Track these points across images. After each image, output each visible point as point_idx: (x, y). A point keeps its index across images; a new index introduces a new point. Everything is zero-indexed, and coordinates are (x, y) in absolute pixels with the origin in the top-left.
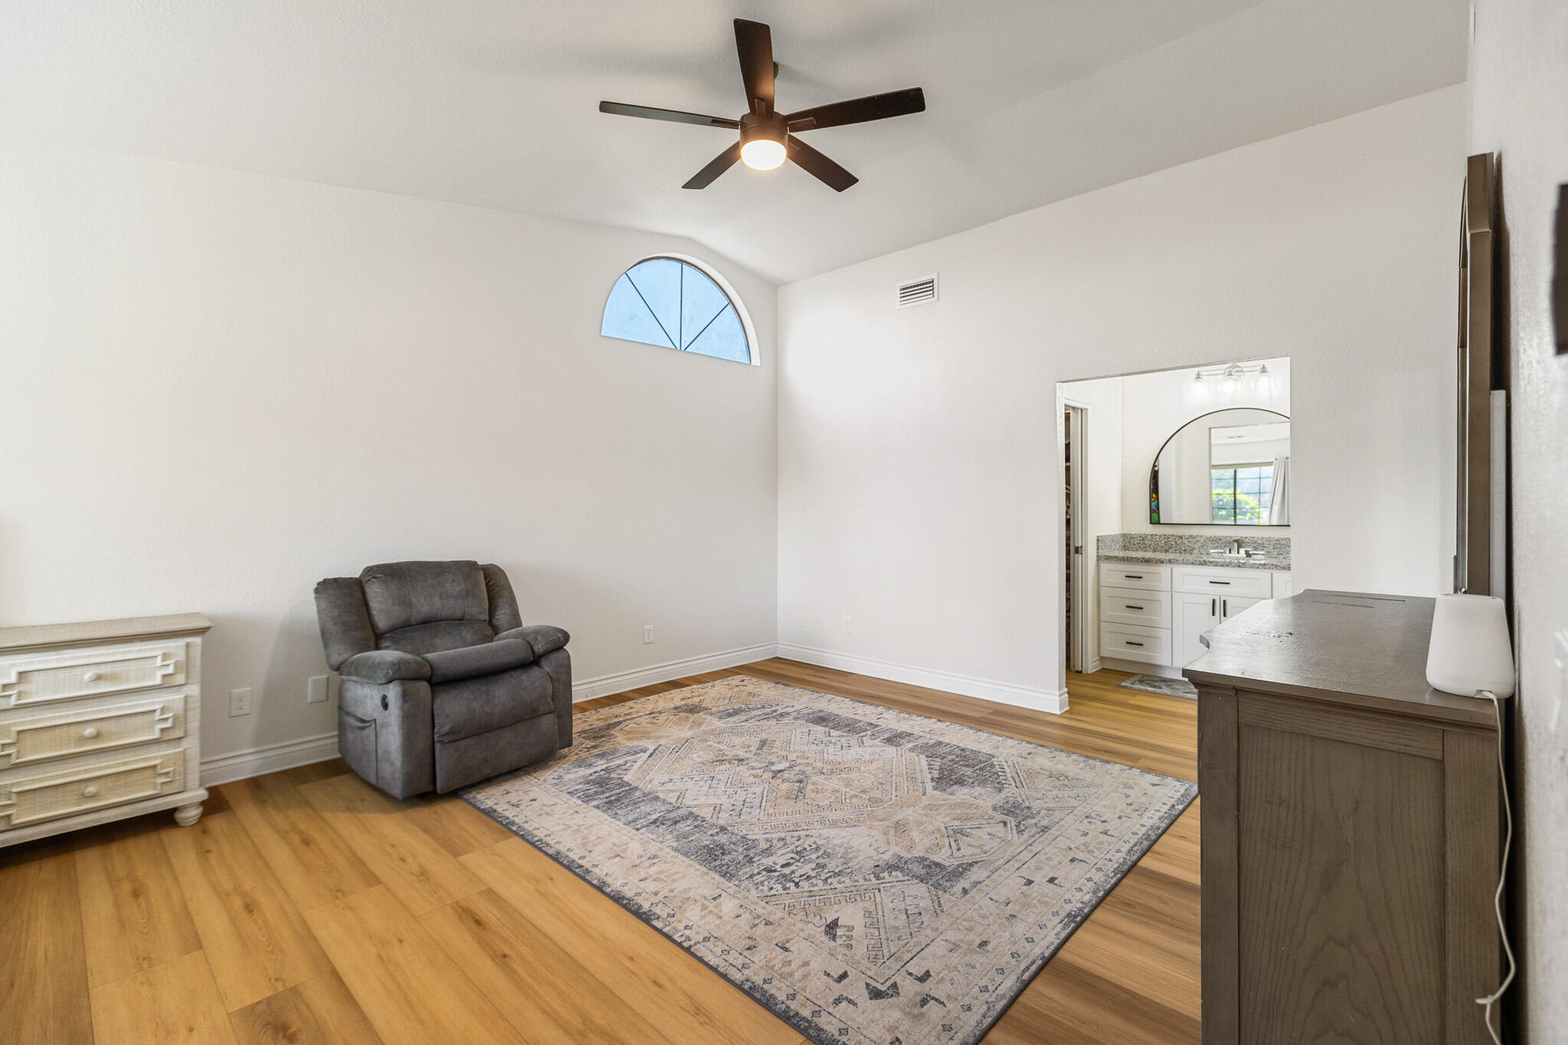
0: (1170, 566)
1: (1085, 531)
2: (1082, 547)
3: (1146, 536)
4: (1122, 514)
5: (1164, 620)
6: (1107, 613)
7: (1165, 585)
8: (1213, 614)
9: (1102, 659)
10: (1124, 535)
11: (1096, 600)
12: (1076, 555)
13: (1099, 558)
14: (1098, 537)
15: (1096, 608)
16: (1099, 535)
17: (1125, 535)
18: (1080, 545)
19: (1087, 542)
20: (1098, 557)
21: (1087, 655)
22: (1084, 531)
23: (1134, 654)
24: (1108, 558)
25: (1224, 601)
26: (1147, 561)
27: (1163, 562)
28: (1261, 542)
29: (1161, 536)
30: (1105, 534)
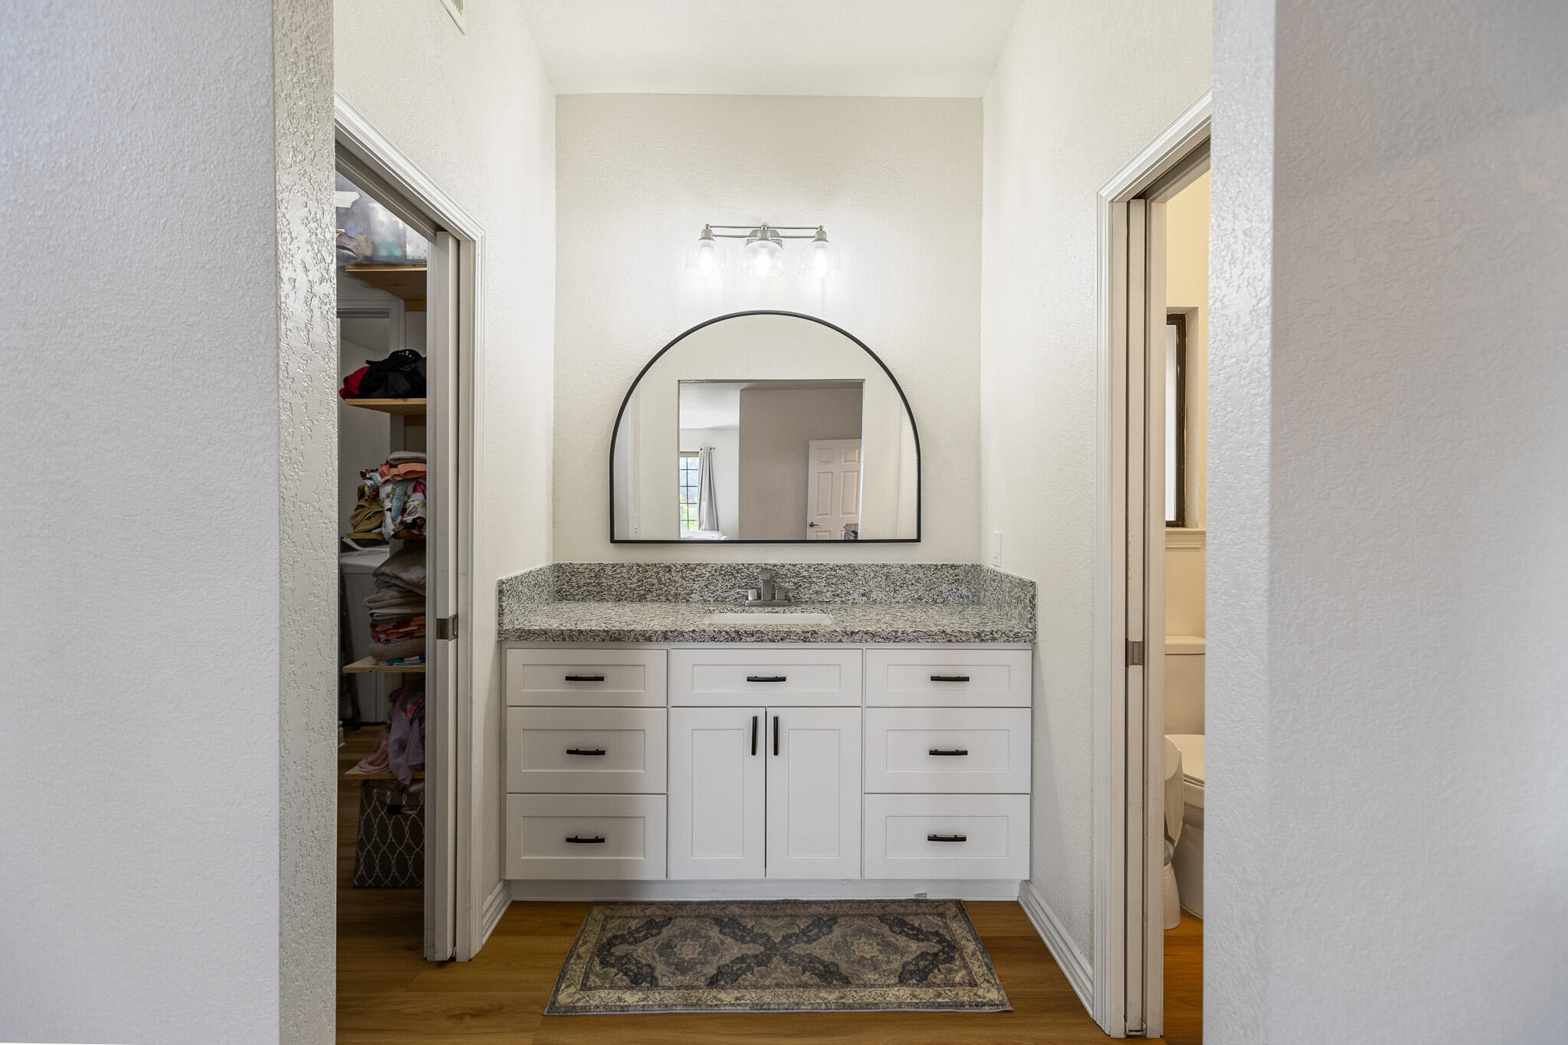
0: (666, 645)
1: (466, 574)
2: (456, 617)
3: (602, 567)
4: (554, 523)
5: (651, 777)
6: (523, 770)
7: (653, 694)
8: (754, 753)
9: (508, 884)
10: (558, 568)
11: (494, 743)
12: (439, 641)
13: (506, 638)
14: (502, 583)
15: (494, 757)
16: (504, 577)
17: (560, 566)
18: (451, 613)
19: (470, 605)
20: (499, 633)
21: (468, 899)
22: (465, 572)
23: (586, 864)
24: (527, 637)
25: (776, 719)
26: (615, 638)
27: (649, 639)
28: (805, 574)
29: (631, 567)
30: (518, 573)
